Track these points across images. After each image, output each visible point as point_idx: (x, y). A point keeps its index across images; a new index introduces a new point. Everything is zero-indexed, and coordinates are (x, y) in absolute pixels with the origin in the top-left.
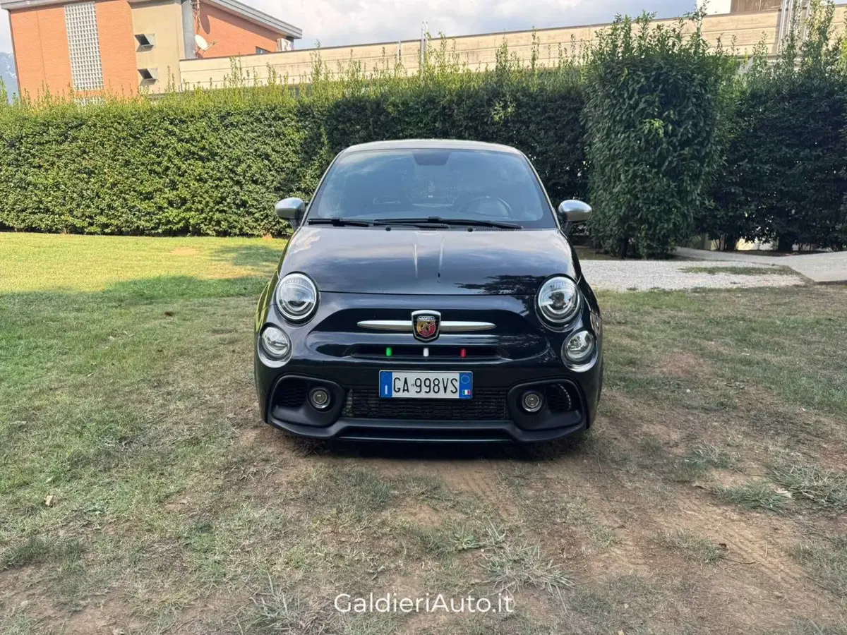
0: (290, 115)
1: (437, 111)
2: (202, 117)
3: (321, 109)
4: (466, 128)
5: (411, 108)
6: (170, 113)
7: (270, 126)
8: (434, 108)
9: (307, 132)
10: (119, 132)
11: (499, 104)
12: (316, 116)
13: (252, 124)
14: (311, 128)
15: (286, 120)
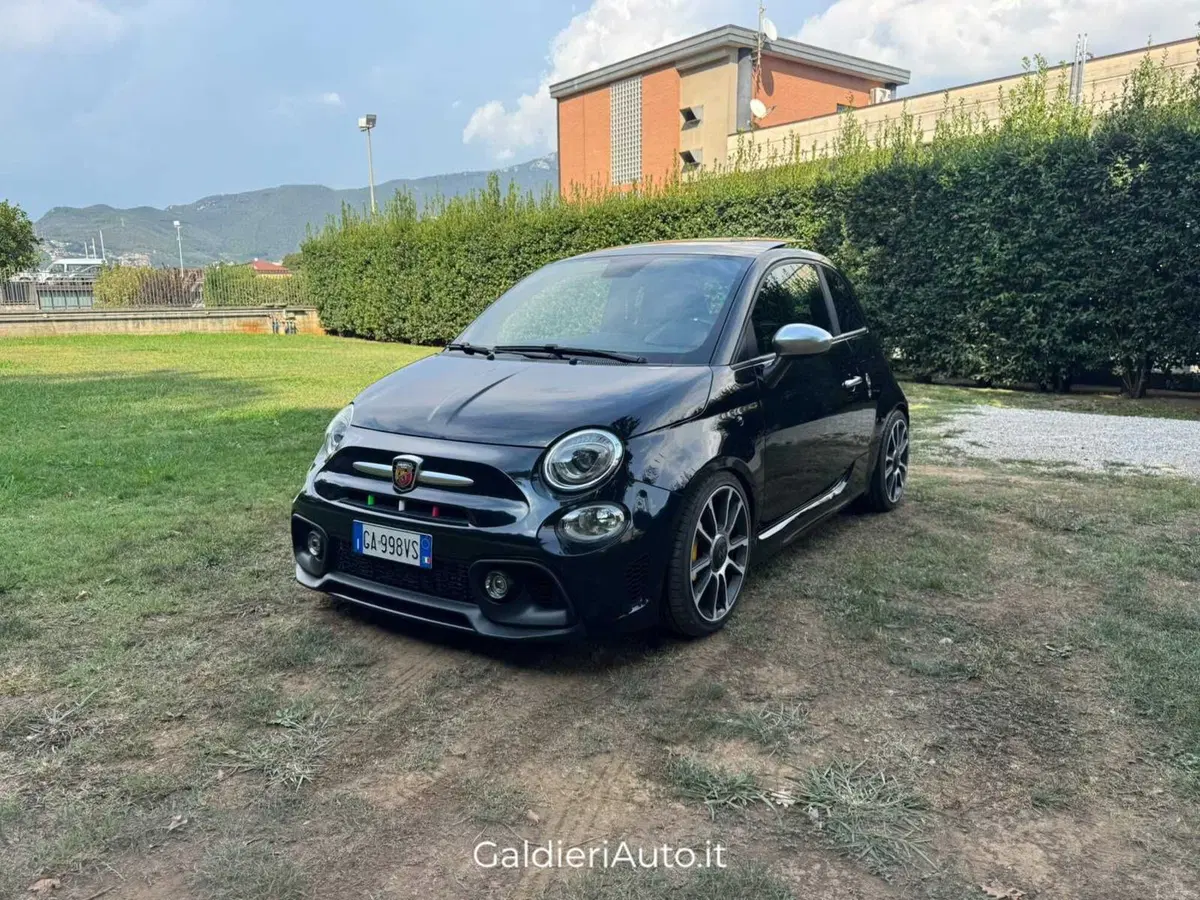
0: (805, 199)
1: (1014, 178)
2: (698, 211)
3: (844, 188)
4: (1062, 200)
5: (974, 176)
6: (664, 208)
7: (778, 216)
8: (1008, 174)
9: (824, 222)
10: (610, 235)
11: (1124, 158)
12: (838, 198)
13: (756, 215)
14: (830, 215)
15: (798, 208)
